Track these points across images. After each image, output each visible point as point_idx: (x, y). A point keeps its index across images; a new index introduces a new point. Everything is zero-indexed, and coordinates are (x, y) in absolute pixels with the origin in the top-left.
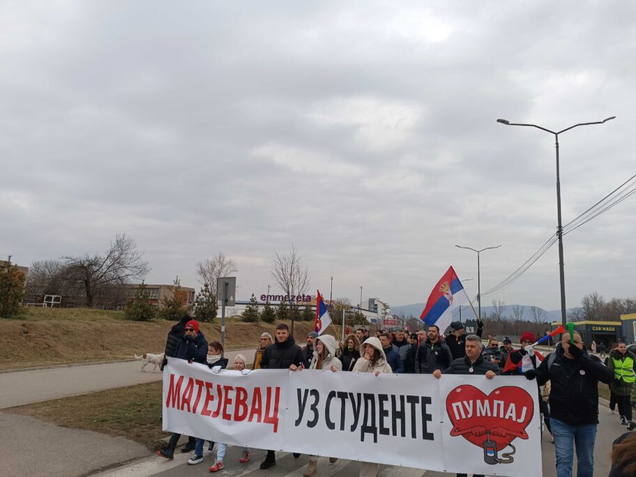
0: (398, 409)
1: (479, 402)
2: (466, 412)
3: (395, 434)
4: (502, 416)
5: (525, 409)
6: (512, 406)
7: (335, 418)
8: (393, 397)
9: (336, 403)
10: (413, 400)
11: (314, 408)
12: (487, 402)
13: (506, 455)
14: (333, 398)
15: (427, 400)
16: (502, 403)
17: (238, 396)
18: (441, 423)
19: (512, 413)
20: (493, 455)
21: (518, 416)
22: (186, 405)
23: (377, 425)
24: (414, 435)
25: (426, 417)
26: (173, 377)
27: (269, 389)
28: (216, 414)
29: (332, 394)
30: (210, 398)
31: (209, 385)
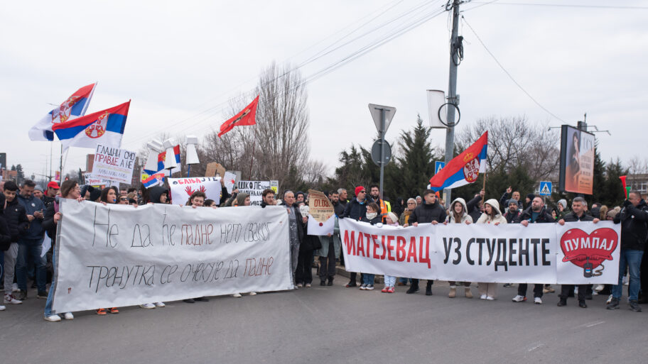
0: (524, 248)
1: (583, 239)
2: (574, 246)
3: (521, 264)
4: (597, 247)
5: (612, 242)
6: (605, 240)
7: (474, 256)
8: (521, 240)
9: (475, 246)
10: (535, 241)
11: (457, 251)
12: (588, 239)
13: (597, 271)
14: (473, 243)
15: (546, 241)
16: (598, 239)
17: (399, 242)
18: (557, 256)
19: (604, 245)
20: (589, 272)
21: (608, 246)
22: (360, 252)
23: (507, 260)
24: (536, 263)
25: (545, 252)
26: (346, 232)
27: (422, 238)
28: (383, 257)
29: (472, 240)
30: (376, 246)
31: (375, 237)
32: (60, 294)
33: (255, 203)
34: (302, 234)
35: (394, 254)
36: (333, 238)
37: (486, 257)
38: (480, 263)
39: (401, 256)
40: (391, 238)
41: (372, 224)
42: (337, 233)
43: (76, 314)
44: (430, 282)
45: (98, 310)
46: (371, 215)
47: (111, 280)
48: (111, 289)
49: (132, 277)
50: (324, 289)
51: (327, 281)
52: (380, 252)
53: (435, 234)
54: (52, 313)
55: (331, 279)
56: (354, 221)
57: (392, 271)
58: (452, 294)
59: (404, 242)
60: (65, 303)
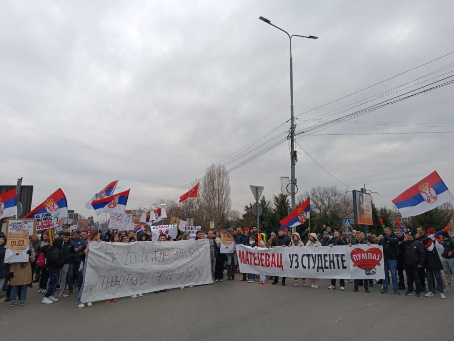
0: (332, 259)
1: (362, 254)
2: (358, 258)
3: (331, 268)
4: (371, 258)
5: (379, 255)
6: (375, 255)
7: (306, 264)
8: (330, 255)
9: (306, 258)
10: (337, 255)
11: (296, 261)
12: (365, 254)
13: (373, 272)
14: (304, 257)
15: (343, 255)
16: (371, 254)
17: (266, 257)
18: (349, 263)
19: (375, 257)
20: (368, 272)
21: (377, 258)
22: (247, 262)
23: (323, 266)
24: (339, 268)
25: (343, 261)
26: (240, 251)
27: (278, 254)
28: (259, 265)
29: (304, 255)
30: (255, 259)
31: (254, 254)
32: (85, 292)
33: (193, 237)
34: (217, 253)
35: (264, 263)
36: (233, 255)
37: (312, 264)
38: (309, 268)
39: (268, 264)
40: (262, 254)
41: (252, 247)
42: (235, 252)
43: (93, 303)
44: (284, 278)
45: (106, 300)
46: (252, 242)
47: (114, 283)
48: (114, 288)
49: (125, 281)
50: (230, 282)
51: (231, 278)
52: (257, 262)
53: (285, 252)
54: (80, 303)
55: (233, 277)
56: (243, 245)
57: (264, 272)
58: (296, 285)
59: (269, 257)
60: (88, 297)
